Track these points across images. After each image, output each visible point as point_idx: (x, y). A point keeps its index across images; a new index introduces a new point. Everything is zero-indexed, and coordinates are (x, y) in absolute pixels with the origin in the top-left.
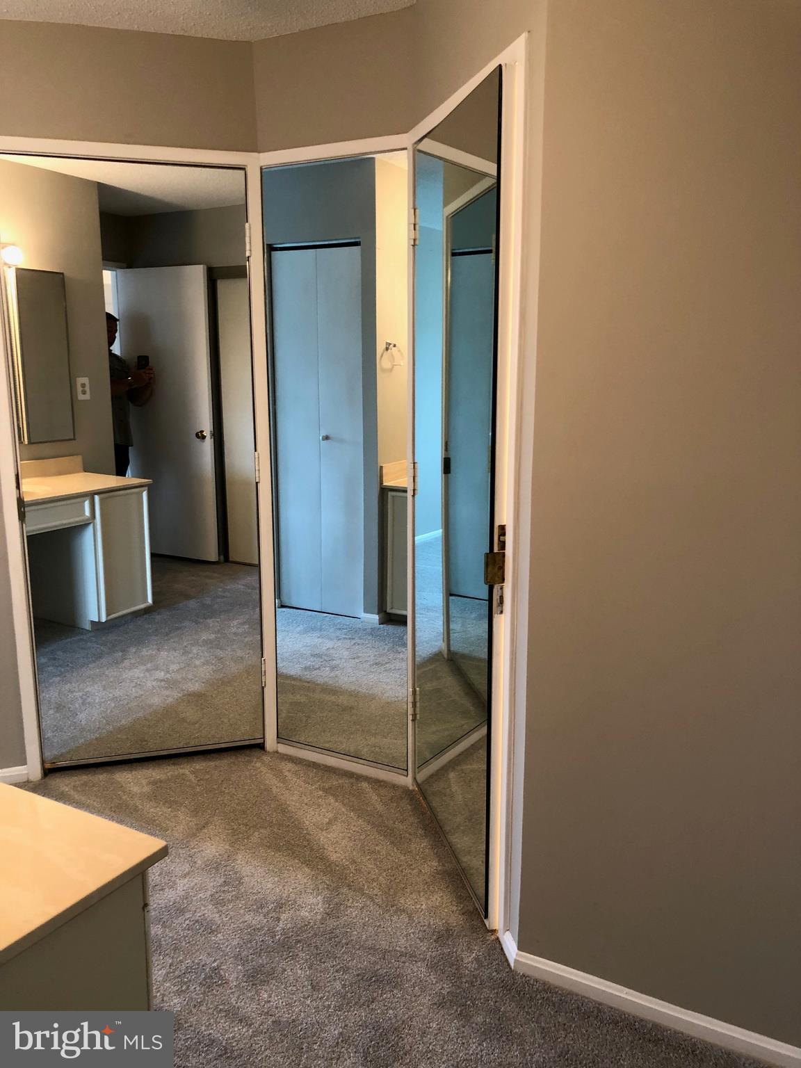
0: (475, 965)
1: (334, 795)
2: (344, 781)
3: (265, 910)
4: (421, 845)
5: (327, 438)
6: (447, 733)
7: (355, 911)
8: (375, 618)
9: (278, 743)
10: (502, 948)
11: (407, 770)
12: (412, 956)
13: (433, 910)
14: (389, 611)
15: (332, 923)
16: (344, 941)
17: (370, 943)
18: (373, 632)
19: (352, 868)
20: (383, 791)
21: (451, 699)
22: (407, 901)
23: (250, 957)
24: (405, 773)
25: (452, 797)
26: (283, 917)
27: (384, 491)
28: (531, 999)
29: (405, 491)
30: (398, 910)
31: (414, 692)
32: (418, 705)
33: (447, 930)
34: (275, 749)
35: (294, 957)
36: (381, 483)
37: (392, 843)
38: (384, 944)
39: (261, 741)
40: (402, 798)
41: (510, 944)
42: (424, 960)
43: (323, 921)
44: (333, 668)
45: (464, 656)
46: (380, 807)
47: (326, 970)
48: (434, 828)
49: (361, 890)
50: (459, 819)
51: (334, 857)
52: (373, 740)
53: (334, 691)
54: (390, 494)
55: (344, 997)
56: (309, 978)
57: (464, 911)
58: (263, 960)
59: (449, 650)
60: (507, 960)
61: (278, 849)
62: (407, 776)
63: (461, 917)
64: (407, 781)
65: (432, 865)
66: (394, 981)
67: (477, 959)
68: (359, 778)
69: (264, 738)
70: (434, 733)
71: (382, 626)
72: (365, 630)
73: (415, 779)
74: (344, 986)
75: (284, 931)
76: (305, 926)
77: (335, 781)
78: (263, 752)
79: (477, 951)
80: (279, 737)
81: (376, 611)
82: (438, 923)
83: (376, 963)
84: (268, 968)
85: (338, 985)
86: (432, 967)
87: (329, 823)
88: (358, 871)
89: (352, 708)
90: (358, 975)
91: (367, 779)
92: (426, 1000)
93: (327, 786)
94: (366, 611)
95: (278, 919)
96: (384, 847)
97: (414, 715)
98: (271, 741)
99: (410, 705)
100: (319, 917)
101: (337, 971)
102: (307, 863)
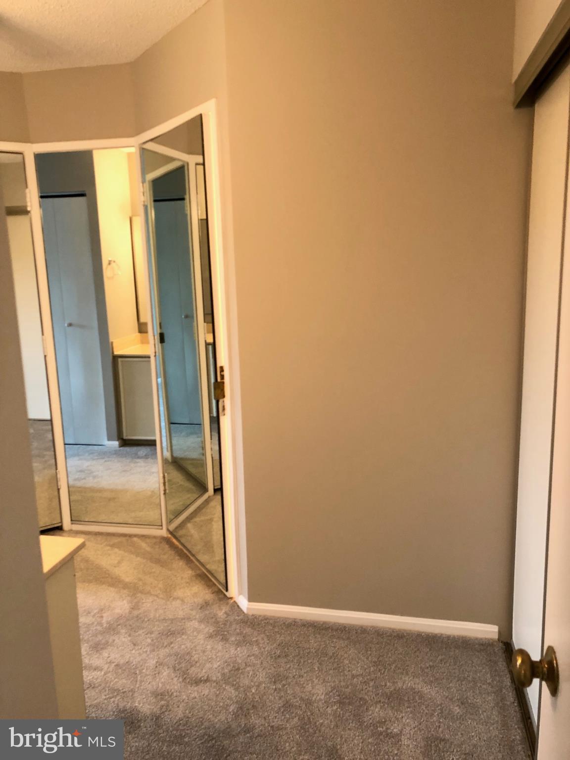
0: (225, 616)
1: (118, 548)
2: (123, 539)
3: (92, 614)
4: (180, 564)
5: (70, 325)
6: (181, 503)
7: (148, 604)
8: (116, 443)
9: (72, 524)
10: (238, 606)
11: (162, 526)
12: (189, 619)
13: (195, 595)
14: (125, 437)
15: (136, 613)
16: (146, 620)
17: (162, 618)
18: (116, 453)
19: (141, 583)
20: (148, 540)
21: (179, 484)
22: (179, 593)
23: (90, 639)
24: (161, 527)
25: (192, 536)
26: (104, 615)
27: (115, 358)
28: (259, 624)
29: (149, 357)
30: (174, 599)
31: (164, 477)
32: (167, 484)
33: (206, 603)
34: (70, 528)
35: (118, 633)
36: (113, 353)
37: (161, 566)
38: (171, 617)
39: (60, 525)
40: (161, 543)
41: (244, 603)
42: (195, 619)
43: (130, 613)
44: (94, 477)
45: (182, 459)
46: (148, 549)
47: (139, 635)
48: (185, 555)
49: (149, 593)
50: (199, 547)
51: (127, 580)
52: (133, 515)
53: (100, 490)
54: (120, 360)
55: (153, 645)
56: (130, 641)
57: (213, 591)
58: (100, 638)
59: (172, 456)
60: (242, 610)
61: (90, 582)
62: (162, 529)
63: (212, 595)
64: (163, 533)
65: (189, 573)
66: (182, 632)
67: (226, 613)
68: (130, 536)
69: (61, 522)
70: (172, 504)
71: (121, 448)
72: (110, 452)
73: (168, 530)
74: (152, 640)
75: (108, 623)
76: (120, 617)
77: (116, 540)
78: (62, 531)
79: (225, 609)
80: (72, 521)
81: (116, 439)
82: (199, 600)
83: (168, 626)
84: (103, 641)
85: (149, 641)
86: (201, 621)
87: (119, 563)
88: (145, 584)
89: (114, 499)
90: (159, 633)
91: (135, 536)
92: (201, 636)
93: (111, 543)
94: (109, 440)
95: (102, 617)
96: (157, 569)
97: (165, 490)
98: (67, 524)
99: (162, 485)
100: (128, 611)
101: (146, 634)
102: (112, 585)
